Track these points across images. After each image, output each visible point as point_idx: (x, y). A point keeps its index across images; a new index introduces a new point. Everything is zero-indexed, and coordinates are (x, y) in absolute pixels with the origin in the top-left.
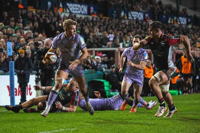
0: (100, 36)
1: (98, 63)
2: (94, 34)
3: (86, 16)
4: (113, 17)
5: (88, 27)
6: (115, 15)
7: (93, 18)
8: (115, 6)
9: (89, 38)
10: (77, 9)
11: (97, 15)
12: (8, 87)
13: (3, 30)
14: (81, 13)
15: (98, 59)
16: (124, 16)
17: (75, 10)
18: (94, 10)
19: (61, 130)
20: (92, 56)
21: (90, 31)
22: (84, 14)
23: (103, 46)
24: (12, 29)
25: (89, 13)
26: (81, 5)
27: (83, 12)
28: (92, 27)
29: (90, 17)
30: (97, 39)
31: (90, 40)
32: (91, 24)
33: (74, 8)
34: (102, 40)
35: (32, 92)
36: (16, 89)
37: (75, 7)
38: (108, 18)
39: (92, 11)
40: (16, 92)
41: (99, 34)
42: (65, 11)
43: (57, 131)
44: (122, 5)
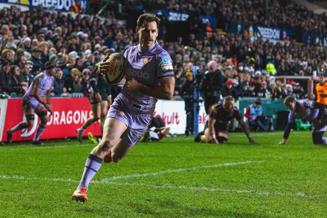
0: (292, 63)
1: (289, 91)
2: (286, 60)
3: (278, 41)
4: (307, 43)
5: (280, 53)
6: (309, 41)
7: (286, 43)
8: (310, 32)
9: (280, 65)
10: (268, 33)
11: (290, 40)
14: (273, 38)
15: (289, 87)
16: (319, 43)
17: (266, 34)
18: (287, 35)
19: (248, 162)
20: (282, 85)
21: (282, 57)
22: (276, 39)
23: (295, 74)
24: (198, 52)
25: (281, 38)
26: (273, 29)
27: (275, 37)
28: (285, 54)
29: (283, 43)
30: (289, 66)
31: (282, 67)
32: (284, 51)
33: (265, 33)
34: (294, 67)
36: (200, 117)
37: (266, 31)
38: (302, 44)
39: (285, 36)
40: (201, 120)
41: (291, 61)
42: (255, 35)
43: (243, 163)
44: (317, 31)
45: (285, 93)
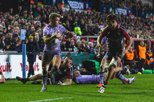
0: (93, 26)
1: (90, 47)
2: (89, 25)
3: (82, 11)
4: (103, 12)
5: (84, 20)
6: (105, 11)
7: (88, 12)
8: (106, 4)
9: (84, 28)
10: (75, 5)
11: (91, 10)
12: (21, 64)
13: (18, 20)
14: (78, 9)
15: (91, 44)
16: (112, 11)
17: (74, 6)
18: (89, 6)
19: (61, 98)
20: (86, 42)
21: (85, 23)
22: (81, 9)
23: (95, 34)
25: (85, 9)
26: (79, 2)
27: (80, 8)
28: (87, 20)
29: (86, 12)
30: (91, 29)
31: (85, 29)
32: (87, 17)
33: (73, 5)
34: (94, 30)
35: (39, 69)
36: (27, 66)
37: (74, 4)
38: (100, 13)
39: (87, 7)
40: (27, 68)
41: (92, 25)
42: (66, 6)
43: (58, 99)
44: (110, 3)
45: (87, 48)
